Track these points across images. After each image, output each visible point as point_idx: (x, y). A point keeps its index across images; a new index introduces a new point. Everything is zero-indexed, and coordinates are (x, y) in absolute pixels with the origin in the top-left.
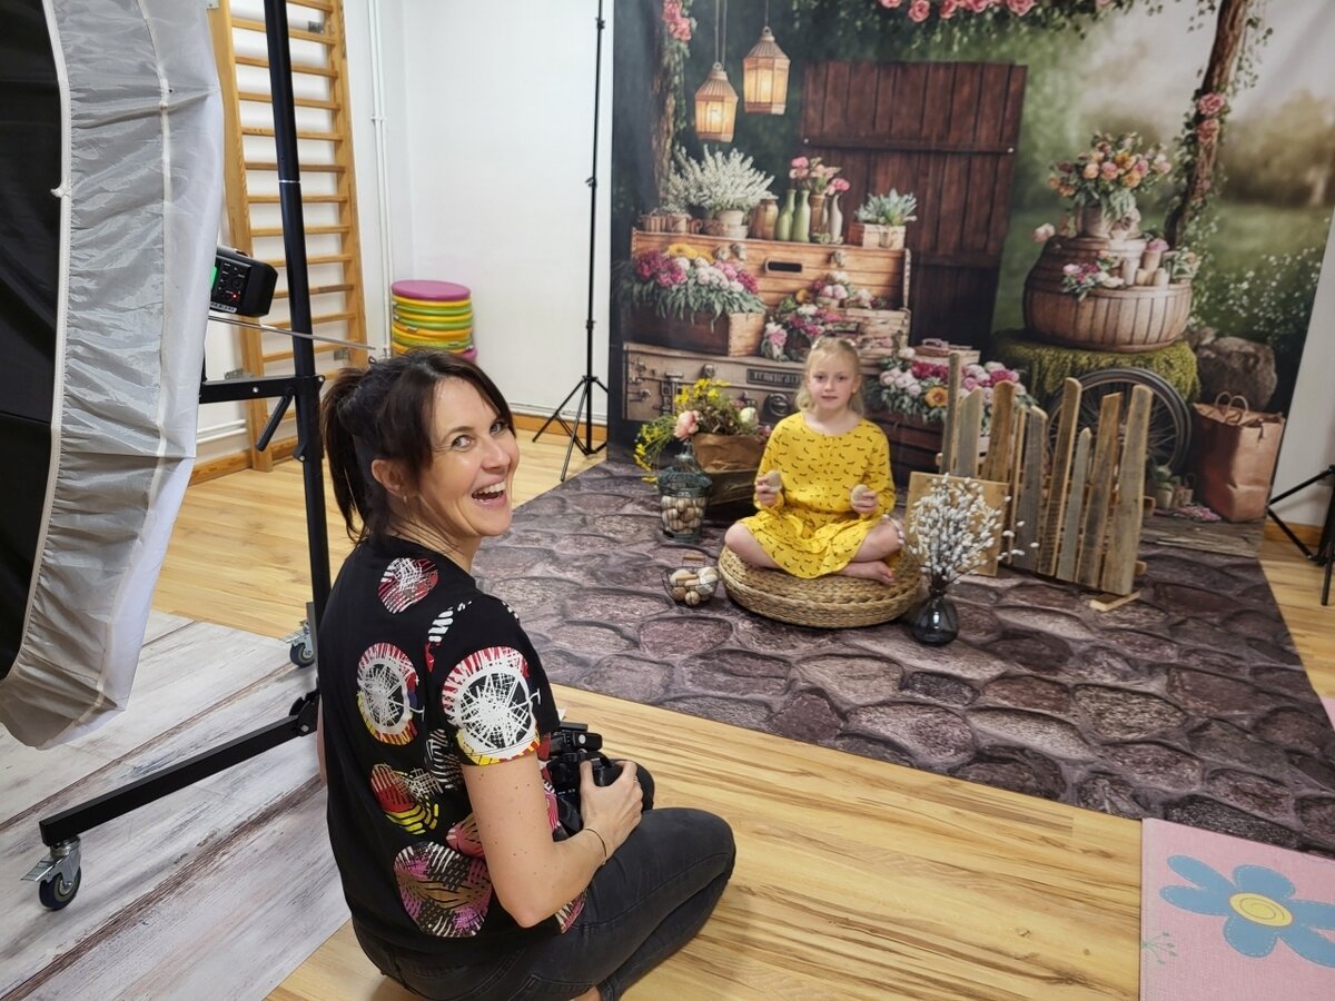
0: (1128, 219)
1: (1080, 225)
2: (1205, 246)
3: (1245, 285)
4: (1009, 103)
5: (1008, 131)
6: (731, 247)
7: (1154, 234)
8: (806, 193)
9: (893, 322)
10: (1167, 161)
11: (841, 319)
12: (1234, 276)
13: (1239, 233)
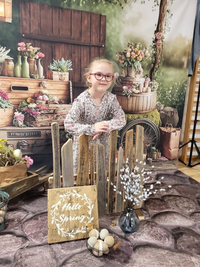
0: (140, 71)
1: (126, 73)
2: (159, 80)
3: (170, 91)
4: (101, 29)
5: (102, 38)
7: (147, 76)
8: (26, 58)
10: (149, 53)
11: (47, 108)
12: (167, 89)
13: (167, 76)
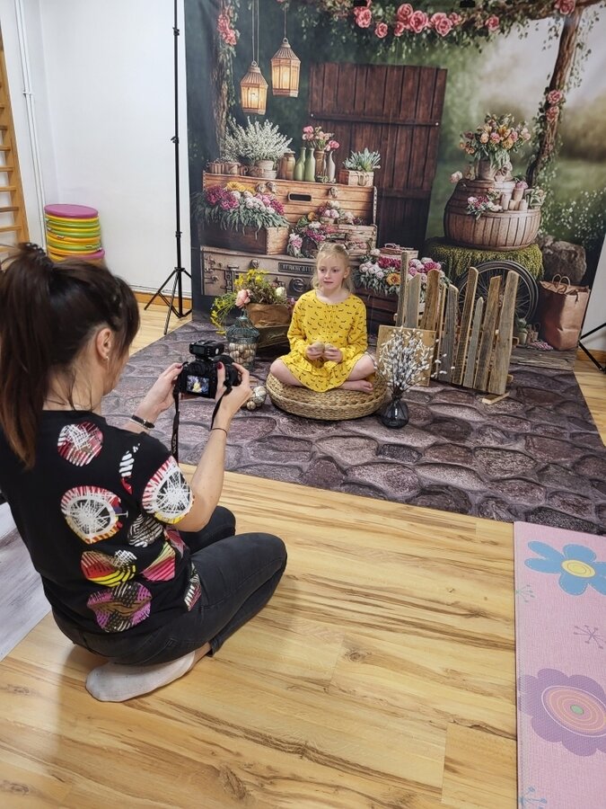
0: (505, 168)
1: (477, 173)
2: (549, 186)
3: (571, 210)
4: (436, 93)
5: (435, 110)
6: (266, 184)
7: (520, 178)
8: (313, 150)
9: (366, 233)
10: (528, 132)
11: (335, 231)
12: (565, 204)
13: (568, 178)
